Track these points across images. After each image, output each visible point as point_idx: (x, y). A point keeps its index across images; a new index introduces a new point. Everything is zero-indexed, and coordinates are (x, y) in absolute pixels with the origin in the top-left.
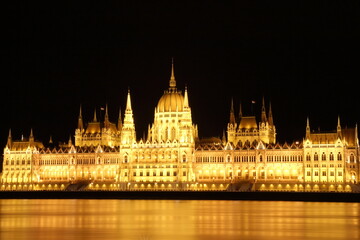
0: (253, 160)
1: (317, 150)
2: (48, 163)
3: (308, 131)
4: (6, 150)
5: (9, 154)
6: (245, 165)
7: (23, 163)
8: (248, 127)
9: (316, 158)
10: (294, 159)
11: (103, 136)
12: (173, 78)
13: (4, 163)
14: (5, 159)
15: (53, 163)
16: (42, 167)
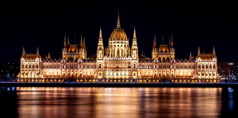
0: (169, 67)
1: (204, 63)
2: (47, 67)
3: (199, 53)
4: (22, 59)
5: (24, 62)
6: (165, 70)
7: (34, 67)
8: (164, 50)
9: (203, 67)
10: (190, 67)
11: (80, 53)
12: (118, 22)
13: (21, 67)
14: (21, 64)
15: (51, 67)
16: (44, 70)
